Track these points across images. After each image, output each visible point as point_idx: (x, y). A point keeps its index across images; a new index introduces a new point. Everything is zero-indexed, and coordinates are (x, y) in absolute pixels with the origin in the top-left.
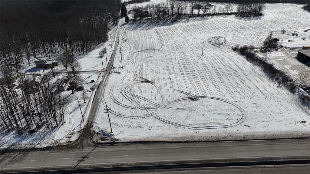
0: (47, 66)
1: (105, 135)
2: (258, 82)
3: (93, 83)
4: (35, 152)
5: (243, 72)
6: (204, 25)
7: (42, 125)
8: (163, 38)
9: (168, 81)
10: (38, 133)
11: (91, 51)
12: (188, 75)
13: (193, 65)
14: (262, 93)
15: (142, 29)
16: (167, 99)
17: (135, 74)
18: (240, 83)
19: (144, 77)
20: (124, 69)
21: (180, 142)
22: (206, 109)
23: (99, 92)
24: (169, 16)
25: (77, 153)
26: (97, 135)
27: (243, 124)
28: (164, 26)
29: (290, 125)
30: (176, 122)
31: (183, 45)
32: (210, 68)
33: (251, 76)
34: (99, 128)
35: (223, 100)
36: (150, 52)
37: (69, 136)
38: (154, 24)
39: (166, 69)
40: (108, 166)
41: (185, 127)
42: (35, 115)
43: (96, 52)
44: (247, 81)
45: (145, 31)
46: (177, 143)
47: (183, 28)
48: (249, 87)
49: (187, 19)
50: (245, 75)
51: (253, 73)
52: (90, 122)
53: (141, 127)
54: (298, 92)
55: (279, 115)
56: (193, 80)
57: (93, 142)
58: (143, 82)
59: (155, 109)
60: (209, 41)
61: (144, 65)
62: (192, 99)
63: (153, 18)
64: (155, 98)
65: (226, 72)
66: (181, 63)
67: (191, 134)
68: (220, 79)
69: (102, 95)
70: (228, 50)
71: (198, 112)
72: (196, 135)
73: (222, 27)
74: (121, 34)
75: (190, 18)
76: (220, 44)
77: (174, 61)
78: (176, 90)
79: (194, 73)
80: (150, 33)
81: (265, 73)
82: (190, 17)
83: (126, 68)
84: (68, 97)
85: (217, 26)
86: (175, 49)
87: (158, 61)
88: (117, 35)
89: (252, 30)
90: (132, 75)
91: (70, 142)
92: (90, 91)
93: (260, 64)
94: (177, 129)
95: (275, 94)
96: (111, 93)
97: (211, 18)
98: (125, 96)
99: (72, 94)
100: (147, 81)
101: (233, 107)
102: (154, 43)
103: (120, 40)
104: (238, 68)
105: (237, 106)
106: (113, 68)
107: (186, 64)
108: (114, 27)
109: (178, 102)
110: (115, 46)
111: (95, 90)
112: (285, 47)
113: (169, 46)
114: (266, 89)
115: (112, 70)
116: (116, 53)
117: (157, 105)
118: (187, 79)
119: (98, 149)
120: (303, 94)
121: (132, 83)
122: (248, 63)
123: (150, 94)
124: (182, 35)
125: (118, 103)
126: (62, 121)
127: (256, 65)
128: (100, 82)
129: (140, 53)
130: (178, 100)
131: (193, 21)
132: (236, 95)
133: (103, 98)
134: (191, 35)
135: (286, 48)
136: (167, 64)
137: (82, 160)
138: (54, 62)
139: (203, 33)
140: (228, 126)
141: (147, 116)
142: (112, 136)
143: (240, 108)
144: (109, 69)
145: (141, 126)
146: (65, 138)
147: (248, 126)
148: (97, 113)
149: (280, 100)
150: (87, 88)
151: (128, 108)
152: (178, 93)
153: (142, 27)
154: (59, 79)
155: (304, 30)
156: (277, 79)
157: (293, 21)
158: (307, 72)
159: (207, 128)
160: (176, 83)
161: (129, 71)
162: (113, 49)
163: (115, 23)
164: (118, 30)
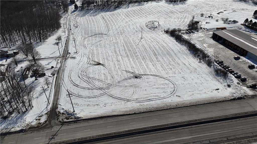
0: (9, 56)
1: (69, 115)
2: (185, 59)
3: (53, 68)
4: (10, 135)
5: (174, 52)
6: (142, 10)
7: (13, 111)
8: (108, 23)
9: (116, 63)
10: (10, 118)
11: (47, 38)
12: (132, 56)
13: (135, 47)
14: (188, 68)
15: (90, 16)
16: (117, 79)
17: (88, 58)
18: (171, 61)
19: (97, 60)
20: (78, 54)
21: (129, 114)
22: (147, 85)
23: (59, 76)
24: (112, 3)
25: (47, 132)
26: (62, 115)
27: (175, 95)
28: (108, 11)
29: (208, 93)
30: (125, 98)
31: (126, 30)
32: (148, 49)
33: (179, 55)
34: (63, 109)
35: (160, 76)
36: (99, 37)
37: (38, 118)
38: (100, 10)
39: (114, 52)
40: (75, 140)
41: (133, 101)
42: (5, 103)
43: (52, 39)
44: (177, 59)
45: (93, 17)
46: (127, 116)
47: (125, 13)
48: (178, 64)
49: (127, 5)
50: (175, 54)
51: (181, 52)
52: (55, 105)
53: (98, 105)
54: (214, 66)
55: (200, 85)
56: (136, 60)
57: (60, 122)
58: (96, 65)
59: (108, 88)
60: (146, 25)
61: (95, 49)
62: (136, 77)
63: (99, 5)
64: (107, 79)
65: (160, 52)
66: (125, 46)
67: (137, 107)
68: (157, 58)
69: (62, 79)
70: (161, 33)
71: (141, 88)
72: (141, 107)
73: (156, 11)
74: (72, 21)
75: (130, 4)
76: (155, 28)
77: (119, 45)
78: (123, 70)
79: (136, 54)
80: (97, 19)
81: (189, 51)
82: (129, 3)
83: (80, 53)
84: (32, 83)
85: (152, 11)
86: (120, 33)
87: (107, 45)
88: (69, 22)
89: (179, 13)
90: (85, 59)
91: (40, 123)
92: (52, 77)
93: (186, 44)
94: (126, 104)
95: (198, 69)
96: (70, 77)
97: (146, 4)
98: (82, 78)
99: (35, 80)
100: (99, 64)
101: (167, 82)
102: (102, 28)
103: (72, 27)
104: (170, 49)
105: (170, 81)
106: (68, 53)
107: (130, 47)
109: (126, 80)
110: (68, 33)
111: (56, 75)
112: (204, 28)
113: (114, 30)
114: (190, 64)
115: (68, 56)
116: (69, 39)
117: (109, 84)
118: (131, 60)
119: (65, 127)
120: (217, 67)
121: (86, 66)
122: (177, 43)
123: (103, 76)
124: (124, 20)
125: (77, 86)
126: (31, 106)
127: (183, 45)
128: (59, 67)
129: (90, 38)
130: (126, 79)
131: (133, 6)
132: (169, 71)
133: (63, 82)
134: (132, 20)
135: (205, 30)
136: (114, 48)
137: (53, 138)
138: (15, 51)
139: (141, 18)
140: (164, 98)
141: (102, 95)
142: (75, 115)
143: (172, 82)
144: (65, 55)
145: (97, 103)
146: (35, 120)
147: (179, 96)
148: (60, 96)
149: (201, 73)
150: (48, 73)
151: (85, 89)
152: (125, 73)
153: (90, 13)
154: (22, 67)
155: (218, 13)
156: (198, 56)
157: (210, 5)
158: (220, 49)
159: (150, 100)
160: (123, 64)
161: (83, 55)
162: (67, 36)
163: (66, 10)
164: (69, 17)
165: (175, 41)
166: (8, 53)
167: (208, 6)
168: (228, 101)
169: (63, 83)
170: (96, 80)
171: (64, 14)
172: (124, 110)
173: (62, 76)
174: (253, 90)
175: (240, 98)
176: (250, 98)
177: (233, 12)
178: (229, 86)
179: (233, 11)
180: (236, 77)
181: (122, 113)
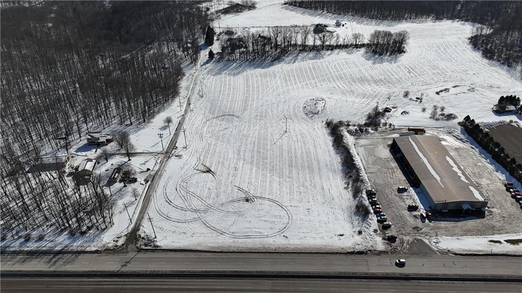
0: (101, 144)
1: (149, 241)
2: (329, 179)
3: (149, 171)
4: (85, 255)
5: (319, 165)
6: (314, 69)
7: (92, 226)
8: (251, 94)
9: (232, 172)
10: (88, 234)
11: (153, 117)
12: (258, 163)
13: (269, 147)
14: (324, 195)
15: (228, 74)
16: (223, 198)
17: (198, 159)
18: (308, 179)
19: (208, 165)
20: (187, 151)
22: (256, 214)
23: (152, 185)
24: (271, 48)
25: (121, 258)
26: (141, 240)
27: (282, 235)
28: (260, 67)
29: (326, 238)
30: (220, 229)
31: (270, 111)
32: (285, 154)
33: (324, 170)
34: (145, 232)
35: (278, 204)
36: (227, 120)
37: (116, 239)
38: (247, 63)
39: (236, 152)
40: (146, 271)
41: (227, 235)
43: (159, 119)
44: (317, 178)
45: (232, 77)
46: (212, 253)
47: (285, 75)
48: (315, 187)
49: (296, 55)
50: (319, 169)
51: (329, 166)
52: (137, 225)
53: (184, 233)
54: (360, 198)
55: (324, 225)
56: (260, 171)
57: (137, 248)
58: (205, 172)
59: (205, 211)
60: (305, 105)
61: (213, 143)
62: (247, 200)
64: (209, 197)
65: (300, 161)
66: (256, 144)
67: (229, 244)
68: (290, 172)
69: (155, 190)
70: (320, 125)
71: (246, 217)
72: (233, 245)
74: (199, 82)
75: (300, 54)
76: (315, 113)
77: (250, 140)
78: (236, 186)
79: (265, 161)
80: (237, 81)
81: (342, 166)
82: (301, 51)
83: (190, 149)
84: (120, 190)
85: (331, 73)
86: (259, 117)
87: (231, 138)
88: (193, 85)
90: (194, 161)
91: (116, 246)
92: (144, 185)
93: (342, 153)
94: (218, 238)
95: (336, 199)
96: (165, 188)
97: (329, 55)
98: (179, 192)
99: (124, 186)
100: (209, 171)
101: (283, 213)
102: (236, 103)
104: (316, 158)
105: (288, 212)
106: (175, 147)
107: (262, 145)
109: (232, 203)
110: (186, 107)
111: (149, 183)
113: (253, 111)
114: (330, 190)
115: (173, 152)
116: (184, 121)
117: (209, 206)
118: (254, 169)
119: (141, 255)
120: (362, 201)
121: (190, 173)
122: (332, 149)
123: (207, 190)
124: (277, 89)
125: (169, 202)
126: (111, 223)
127: (339, 154)
128: (156, 171)
129: (215, 120)
130: (233, 201)
131: (303, 60)
132: (296, 197)
133: (155, 194)
134: (288, 91)
135: (390, 127)
136: (240, 144)
137: (125, 265)
138: (108, 138)
139: (305, 87)
140: (267, 236)
141: (195, 220)
142: (155, 242)
143: (290, 215)
144: (169, 152)
145: (185, 231)
146: (112, 242)
147: (286, 237)
149: (336, 207)
150: (141, 179)
151: (178, 209)
152: (236, 190)
153: (230, 69)
154: (112, 165)
156: (350, 177)
159: (248, 237)
160: (239, 175)
161: (193, 153)
162: (183, 114)
163: (194, 60)
164: (196, 74)
165: (331, 144)
166: (99, 141)
168: (343, 253)
169: (155, 196)
170: (196, 196)
171: (191, 66)
172: (211, 245)
173: (157, 185)
174: (388, 244)
175: (360, 253)
176: (374, 254)
177: (467, 91)
178: (360, 233)
180: (378, 221)
181: (207, 249)
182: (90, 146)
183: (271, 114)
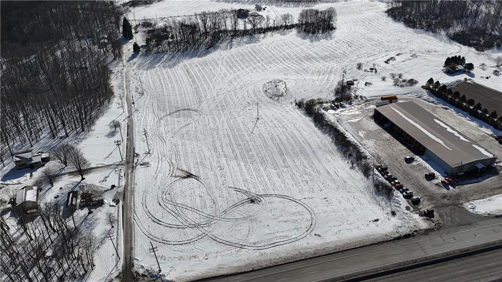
0: (35, 165)
1: (153, 277)
2: (329, 161)
3: (115, 189)
5: (311, 148)
6: (255, 53)
8: (199, 84)
9: (218, 171)
12: (243, 157)
13: (247, 138)
14: (333, 179)
15: (163, 67)
16: (222, 204)
17: (171, 164)
18: (308, 166)
19: (185, 168)
20: (153, 157)
21: (245, 272)
22: (270, 215)
23: (127, 204)
24: (200, 36)
26: (142, 278)
27: (313, 234)
28: (196, 56)
29: (362, 227)
30: (237, 241)
31: (229, 100)
32: (270, 143)
33: (320, 153)
34: (143, 267)
35: (289, 198)
36: (184, 115)
38: (180, 53)
39: (212, 148)
41: (249, 248)
42: (48, 260)
43: (102, 124)
44: (316, 162)
45: (168, 69)
46: (241, 275)
47: (226, 61)
48: (318, 172)
50: (313, 152)
51: (322, 147)
52: (128, 260)
53: (195, 257)
54: (373, 175)
55: (351, 213)
56: (250, 165)
58: (185, 178)
59: (208, 224)
60: (265, 89)
61: (179, 142)
62: (252, 201)
63: (177, 41)
64: (205, 207)
65: (289, 148)
66: (231, 136)
67: (256, 258)
68: (284, 161)
69: (132, 210)
70: (290, 107)
71: (261, 221)
72: (262, 258)
73: (280, 56)
74: (131, 79)
75: (233, 40)
76: (280, 96)
77: (221, 133)
78: (230, 187)
79: (250, 153)
80: (176, 73)
81: (336, 145)
82: (233, 37)
83: (155, 154)
84: (85, 219)
85: (274, 55)
86: (220, 108)
87: (199, 135)
88: (126, 82)
89: (321, 61)
90: (165, 167)
92: (115, 206)
93: (330, 132)
94: (240, 253)
95: (348, 181)
96: (144, 205)
97: (263, 38)
98: (165, 207)
99: (90, 213)
100: (190, 176)
101: (300, 208)
102: (187, 96)
103: (134, 93)
104: (305, 142)
105: (306, 206)
106: (135, 155)
107: (238, 137)
108: (117, 64)
109: (236, 207)
110: (128, 108)
111: (121, 202)
112: (361, 97)
113: (210, 102)
114: (337, 173)
115: (135, 161)
116: (133, 123)
117: (209, 216)
118: (242, 164)
120: (377, 179)
121: (169, 182)
122: (316, 129)
123: (198, 199)
124: (225, 76)
125: (158, 222)
127: (327, 133)
128: (124, 186)
129: (169, 117)
130: (236, 205)
131: (239, 44)
132: (304, 187)
133: (135, 216)
134: (238, 77)
135: (362, 100)
136: (211, 140)
138: (44, 156)
139: (255, 71)
140: (297, 239)
141: (200, 237)
142: (163, 278)
143: (309, 209)
144: (130, 161)
145: (194, 254)
147: (319, 235)
148: (133, 243)
149: (353, 190)
150: (108, 200)
151: (173, 228)
152: (233, 192)
153: (162, 61)
154: (61, 188)
155: (386, 60)
156: (350, 155)
157: (374, 40)
158: (384, 140)
159: (274, 245)
160: (229, 174)
161: (160, 158)
162: (127, 115)
163: (118, 56)
164: (125, 70)
165: (312, 124)
166: (32, 162)
167: (372, 43)
168: (389, 241)
169: (136, 218)
170: (188, 208)
171: (115, 62)
172: (236, 264)
173: (132, 204)
174: (428, 220)
175: (407, 236)
176: (422, 234)
177: (411, 58)
178: (393, 214)
179: (412, 56)
180: (405, 197)
181: (233, 271)
182: (20, 171)
183: (232, 103)
